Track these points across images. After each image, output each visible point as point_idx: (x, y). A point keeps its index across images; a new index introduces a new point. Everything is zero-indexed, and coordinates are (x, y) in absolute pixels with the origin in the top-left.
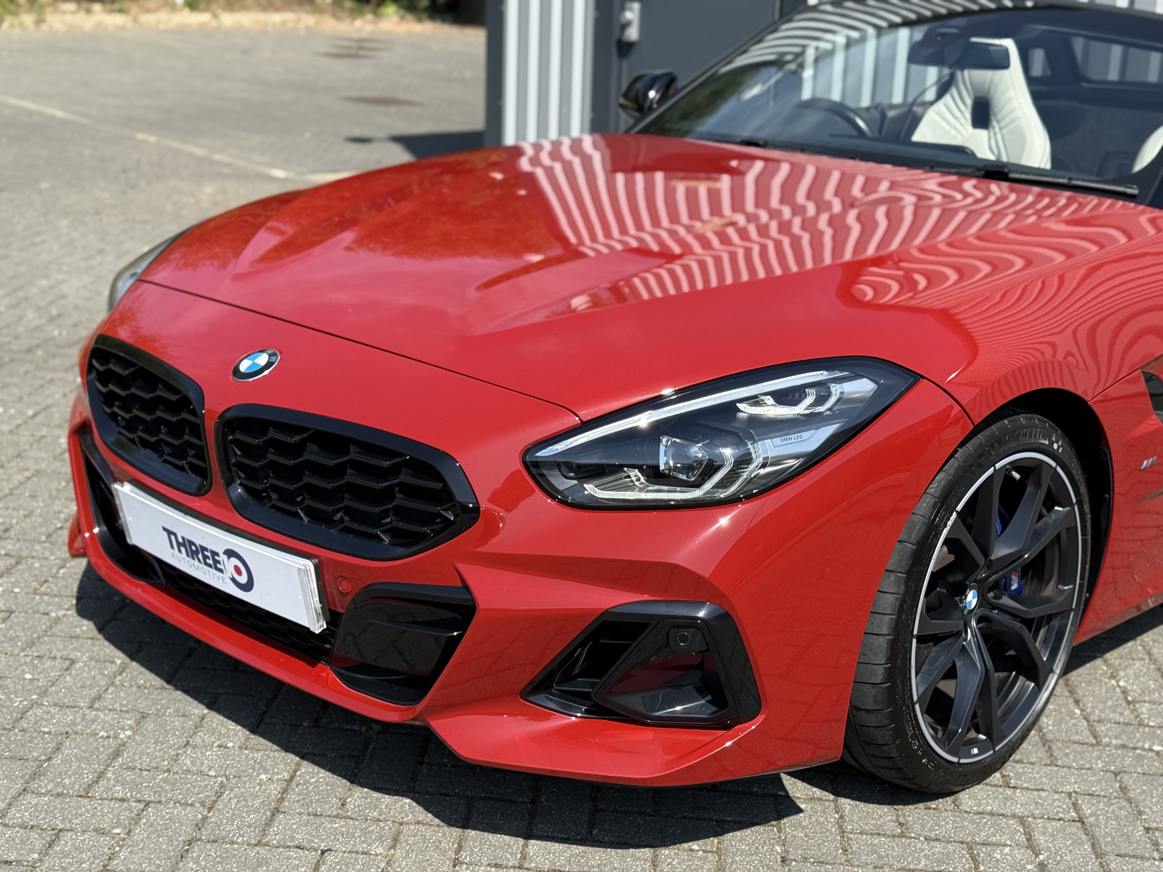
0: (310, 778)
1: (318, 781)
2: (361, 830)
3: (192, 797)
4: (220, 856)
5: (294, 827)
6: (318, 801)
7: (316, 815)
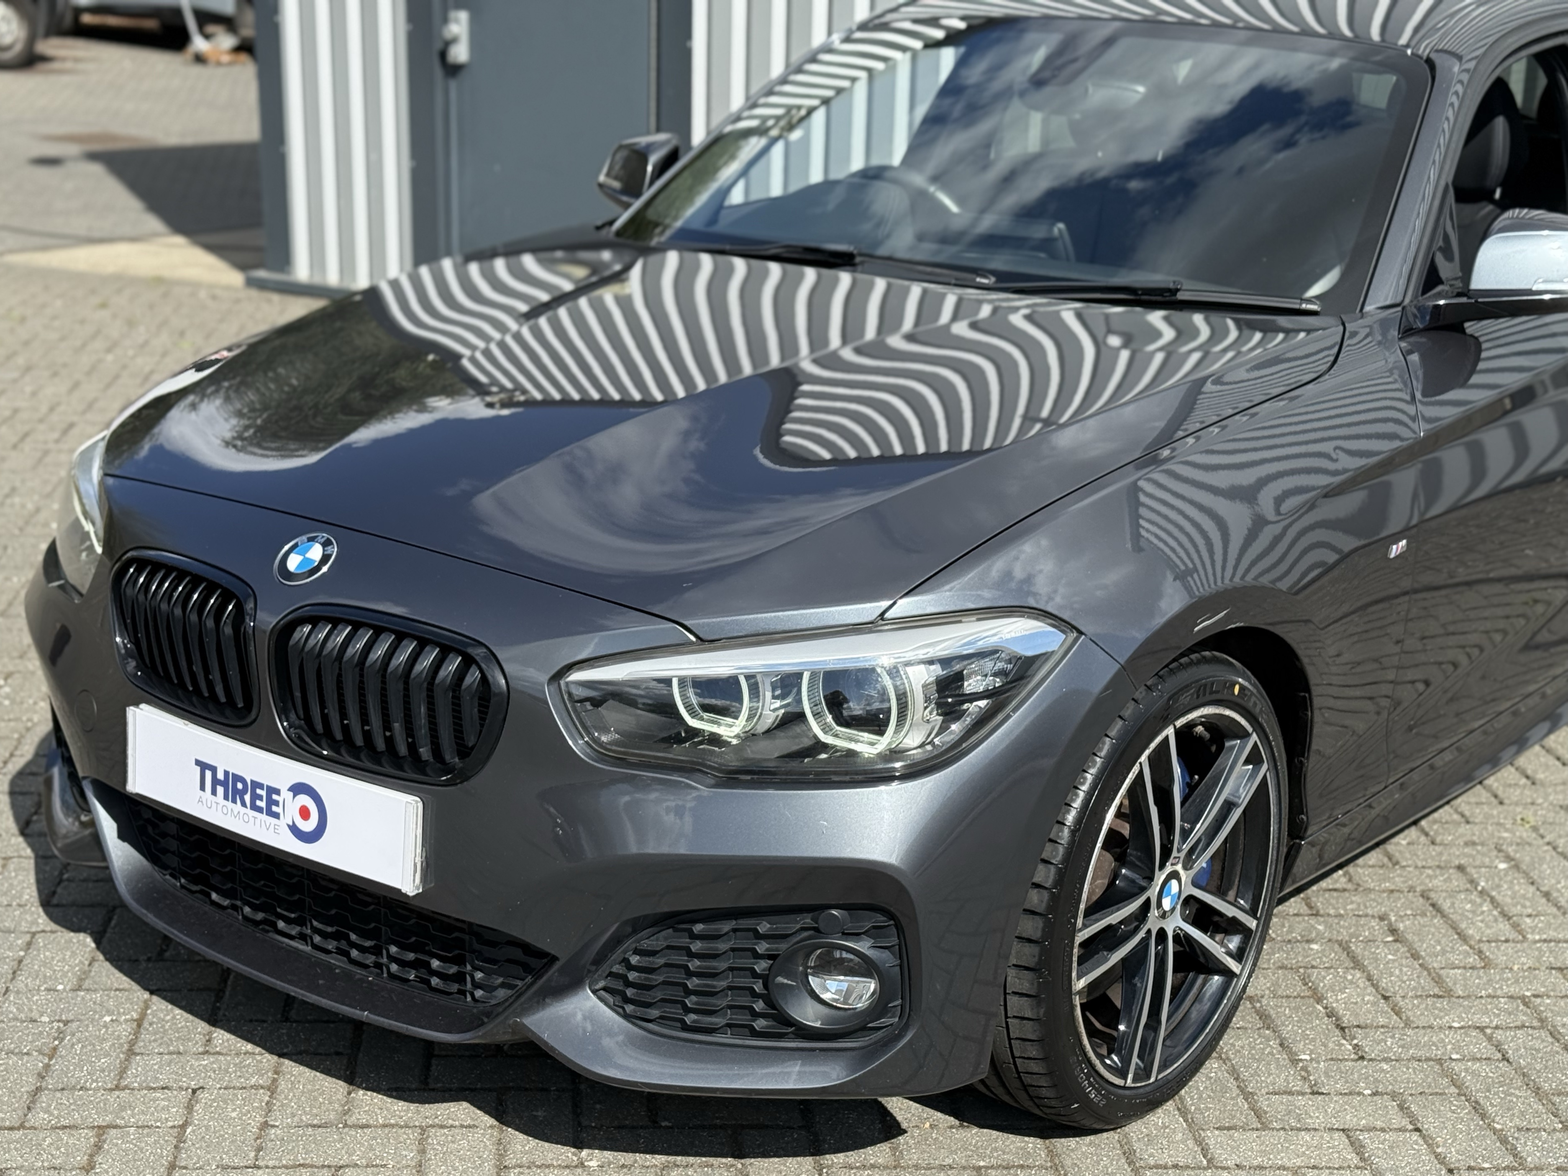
0: (165, 1015)
1: (174, 1018)
2: (235, 1065)
3: (25, 1046)
4: (75, 1103)
5: (156, 1067)
6: (179, 1038)
7: (179, 1053)
